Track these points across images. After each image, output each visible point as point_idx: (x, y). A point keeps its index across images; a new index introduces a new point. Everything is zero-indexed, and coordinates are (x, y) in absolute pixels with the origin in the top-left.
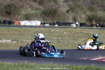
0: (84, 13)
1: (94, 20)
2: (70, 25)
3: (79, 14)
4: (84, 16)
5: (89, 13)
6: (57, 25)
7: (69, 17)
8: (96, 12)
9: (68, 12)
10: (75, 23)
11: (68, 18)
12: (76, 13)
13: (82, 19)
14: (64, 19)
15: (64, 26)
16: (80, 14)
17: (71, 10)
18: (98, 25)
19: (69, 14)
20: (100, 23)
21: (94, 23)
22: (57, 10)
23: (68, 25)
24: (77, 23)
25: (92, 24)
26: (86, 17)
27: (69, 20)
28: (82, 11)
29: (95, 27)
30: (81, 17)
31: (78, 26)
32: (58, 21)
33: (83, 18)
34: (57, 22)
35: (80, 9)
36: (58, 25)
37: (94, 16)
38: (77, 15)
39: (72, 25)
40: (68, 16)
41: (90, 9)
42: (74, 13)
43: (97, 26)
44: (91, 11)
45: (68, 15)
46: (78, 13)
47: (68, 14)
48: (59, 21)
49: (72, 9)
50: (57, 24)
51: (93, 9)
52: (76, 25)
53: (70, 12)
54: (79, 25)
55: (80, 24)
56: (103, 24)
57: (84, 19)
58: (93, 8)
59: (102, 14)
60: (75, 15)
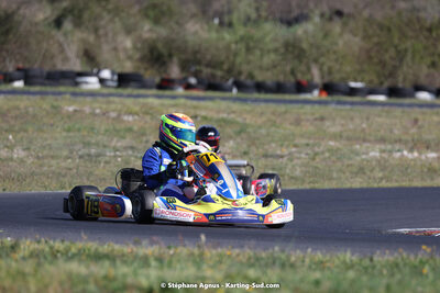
0: (129, 31)
1: (175, 60)
2: (77, 84)
3: (106, 35)
4: (128, 43)
5: (150, 30)
6: (19, 84)
7: (65, 46)
8: (177, 23)
9: (58, 23)
10: (97, 75)
11: (62, 51)
12: (96, 30)
13: (122, 55)
14: (44, 55)
15: (50, 85)
16: (110, 35)
17: (70, 17)
18: (193, 81)
19: (65, 35)
20: (200, 71)
21: (175, 72)
22: (16, 18)
23: (67, 81)
24: (106, 74)
25: (164, 76)
26: (139, 45)
27: (66, 59)
28: (117, 19)
29: (180, 91)
30: (115, 49)
31: (109, 87)
32: (21, 65)
33: (125, 50)
34: (19, 69)
35: (109, 12)
36: (26, 83)
37: (173, 41)
38: (98, 37)
39: (86, 83)
40: (61, 45)
41: (151, 13)
42: (87, 28)
43: (188, 87)
44: (156, 21)
45: (62, 39)
46: (101, 32)
47: (58, 35)
48: (27, 66)
49: (76, 12)
50: (19, 79)
51: (163, 13)
52: (102, 81)
53: (68, 25)
54: (112, 80)
55: (116, 77)
56: (213, 76)
57: (130, 58)
58: (165, 8)
59: (204, 35)
60: (92, 38)
